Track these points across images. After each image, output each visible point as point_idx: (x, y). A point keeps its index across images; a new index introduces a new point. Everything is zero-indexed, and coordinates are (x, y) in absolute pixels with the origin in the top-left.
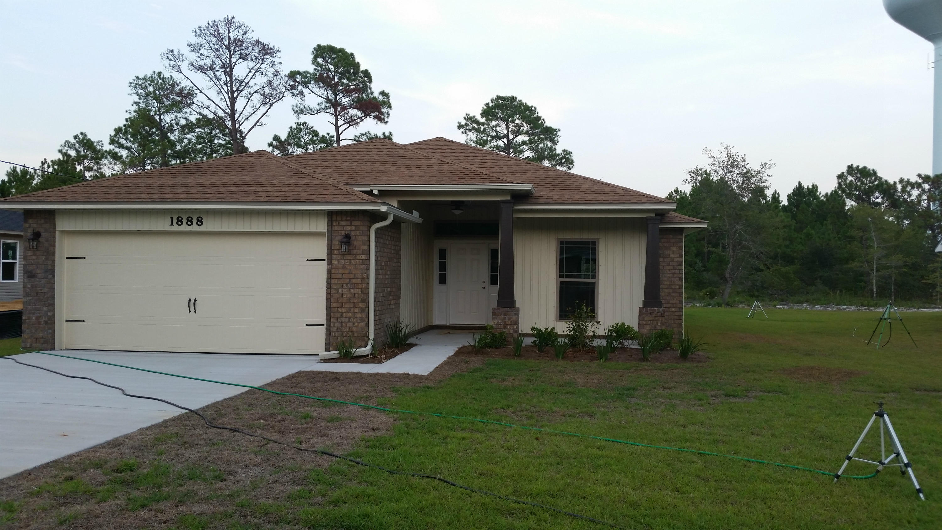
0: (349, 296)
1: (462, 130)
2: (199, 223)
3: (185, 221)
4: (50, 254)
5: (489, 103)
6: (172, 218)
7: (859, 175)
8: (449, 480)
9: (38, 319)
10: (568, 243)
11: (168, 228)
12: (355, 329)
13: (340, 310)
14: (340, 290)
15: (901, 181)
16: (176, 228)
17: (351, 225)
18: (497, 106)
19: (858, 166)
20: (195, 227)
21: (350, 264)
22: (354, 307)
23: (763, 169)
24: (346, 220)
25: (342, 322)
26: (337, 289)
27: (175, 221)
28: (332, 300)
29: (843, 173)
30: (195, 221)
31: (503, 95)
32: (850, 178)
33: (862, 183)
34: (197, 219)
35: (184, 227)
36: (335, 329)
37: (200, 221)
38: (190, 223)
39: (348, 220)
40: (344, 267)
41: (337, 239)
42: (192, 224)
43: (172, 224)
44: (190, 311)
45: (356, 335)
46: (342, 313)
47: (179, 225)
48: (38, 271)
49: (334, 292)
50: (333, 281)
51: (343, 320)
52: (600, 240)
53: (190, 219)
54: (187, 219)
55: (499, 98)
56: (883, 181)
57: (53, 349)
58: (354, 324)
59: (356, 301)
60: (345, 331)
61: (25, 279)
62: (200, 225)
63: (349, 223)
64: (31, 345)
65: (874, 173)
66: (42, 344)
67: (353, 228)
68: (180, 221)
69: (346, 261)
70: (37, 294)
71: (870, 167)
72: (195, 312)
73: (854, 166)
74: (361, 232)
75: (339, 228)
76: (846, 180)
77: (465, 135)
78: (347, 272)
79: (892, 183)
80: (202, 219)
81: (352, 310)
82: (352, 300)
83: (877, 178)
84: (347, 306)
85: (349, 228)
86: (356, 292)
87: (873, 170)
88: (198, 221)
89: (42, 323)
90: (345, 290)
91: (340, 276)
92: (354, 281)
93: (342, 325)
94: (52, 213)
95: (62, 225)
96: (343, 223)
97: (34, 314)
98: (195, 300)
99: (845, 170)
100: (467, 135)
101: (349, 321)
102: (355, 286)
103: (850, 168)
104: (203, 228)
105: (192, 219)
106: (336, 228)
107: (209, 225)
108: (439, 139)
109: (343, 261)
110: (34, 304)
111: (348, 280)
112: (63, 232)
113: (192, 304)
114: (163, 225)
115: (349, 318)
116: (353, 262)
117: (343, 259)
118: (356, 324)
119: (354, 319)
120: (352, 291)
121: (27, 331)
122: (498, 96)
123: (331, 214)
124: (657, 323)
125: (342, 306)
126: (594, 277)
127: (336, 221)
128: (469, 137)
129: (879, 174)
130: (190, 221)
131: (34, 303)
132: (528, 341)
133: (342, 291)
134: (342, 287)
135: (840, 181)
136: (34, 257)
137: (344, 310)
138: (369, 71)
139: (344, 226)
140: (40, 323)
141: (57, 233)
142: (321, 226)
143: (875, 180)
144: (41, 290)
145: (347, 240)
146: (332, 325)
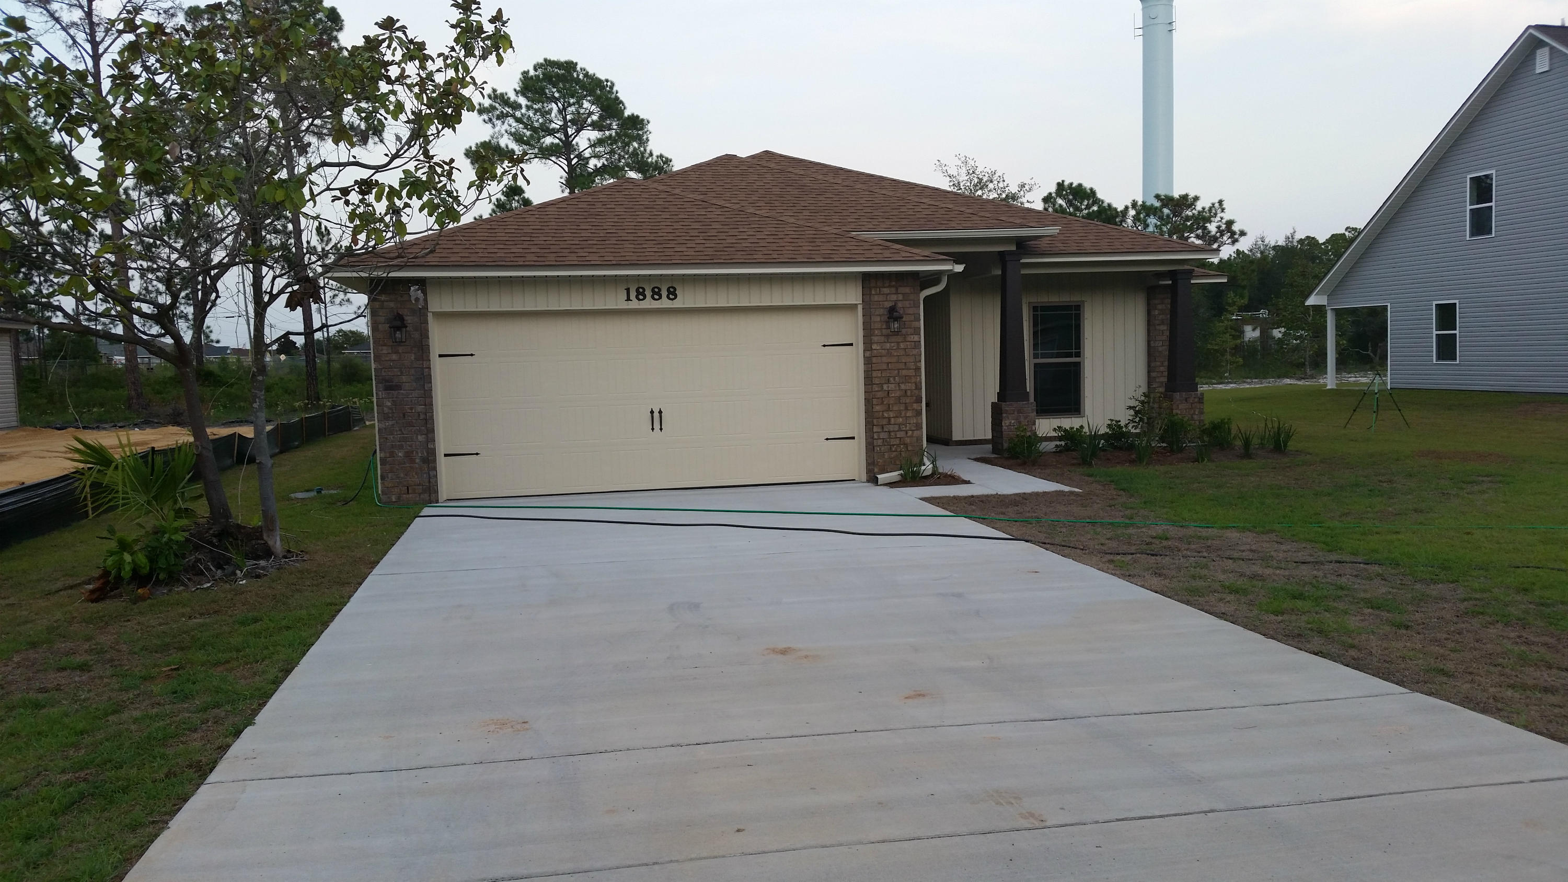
0: (898, 394)
2: (671, 296)
3: (648, 293)
4: (422, 349)
5: (528, 71)
6: (628, 290)
7: (1071, 197)
9: (408, 455)
11: (624, 305)
12: (908, 440)
13: (886, 415)
14: (885, 387)
15: (1134, 204)
16: (634, 304)
17: (897, 293)
19: (1071, 184)
20: (665, 303)
21: (898, 348)
22: (906, 409)
23: (1022, 193)
24: (890, 286)
25: (889, 432)
26: (881, 385)
27: (633, 295)
28: (875, 401)
29: (1050, 194)
30: (664, 293)
31: (554, 58)
32: (1060, 201)
33: (1077, 209)
34: (668, 290)
35: (648, 303)
36: (880, 442)
37: (672, 294)
38: (656, 297)
39: (893, 286)
40: (889, 353)
41: (877, 313)
42: (660, 298)
43: (628, 299)
44: (653, 429)
45: (910, 448)
46: (889, 418)
47: (639, 300)
48: (404, 378)
49: (877, 389)
50: (874, 374)
51: (891, 428)
52: (1086, 304)
53: (656, 290)
54: (653, 290)
55: (548, 63)
56: (1105, 204)
57: (437, 502)
58: (907, 433)
59: (908, 401)
60: (895, 443)
61: (380, 393)
62: (672, 299)
63: (893, 290)
64: (399, 498)
65: (1093, 192)
66: (420, 494)
67: (900, 297)
68: (640, 295)
69: (893, 345)
70: (404, 415)
71: (1087, 185)
72: (661, 429)
73: (1066, 183)
74: (912, 302)
75: (881, 298)
76: (1054, 204)
77: (490, 125)
78: (894, 360)
79: (1120, 208)
80: (675, 289)
81: (903, 414)
82: (903, 400)
83: (1097, 201)
84: (896, 408)
85: (894, 297)
86: (908, 388)
87: (1091, 189)
88: (669, 292)
89: (417, 461)
90: (892, 386)
91: (885, 367)
92: (904, 372)
93: (890, 435)
94: (421, 283)
95: (438, 303)
96: (886, 291)
97: (401, 447)
98: (660, 412)
99: (1053, 189)
100: (494, 126)
101: (900, 430)
102: (907, 379)
103: (1060, 186)
104: (677, 304)
105: (660, 290)
106: (876, 298)
107: (685, 299)
109: (888, 346)
110: (399, 432)
111: (896, 372)
112: (442, 316)
113: (656, 418)
114: (615, 300)
115: (899, 425)
116: (902, 346)
117: (888, 342)
118: (910, 433)
119: (906, 427)
120: (903, 387)
121: (390, 475)
122: (545, 60)
123: (866, 277)
125: (888, 410)
126: (1078, 355)
127: (876, 287)
128: (497, 129)
129: (1100, 195)
130: (656, 294)
131: (401, 430)
133: (888, 387)
134: (888, 382)
135: (1047, 205)
136: (394, 357)
137: (891, 414)
139: (887, 294)
140: (412, 461)
141: (430, 316)
142: (852, 295)
143: (1093, 204)
144: (411, 409)
145: (893, 314)
146: (876, 437)
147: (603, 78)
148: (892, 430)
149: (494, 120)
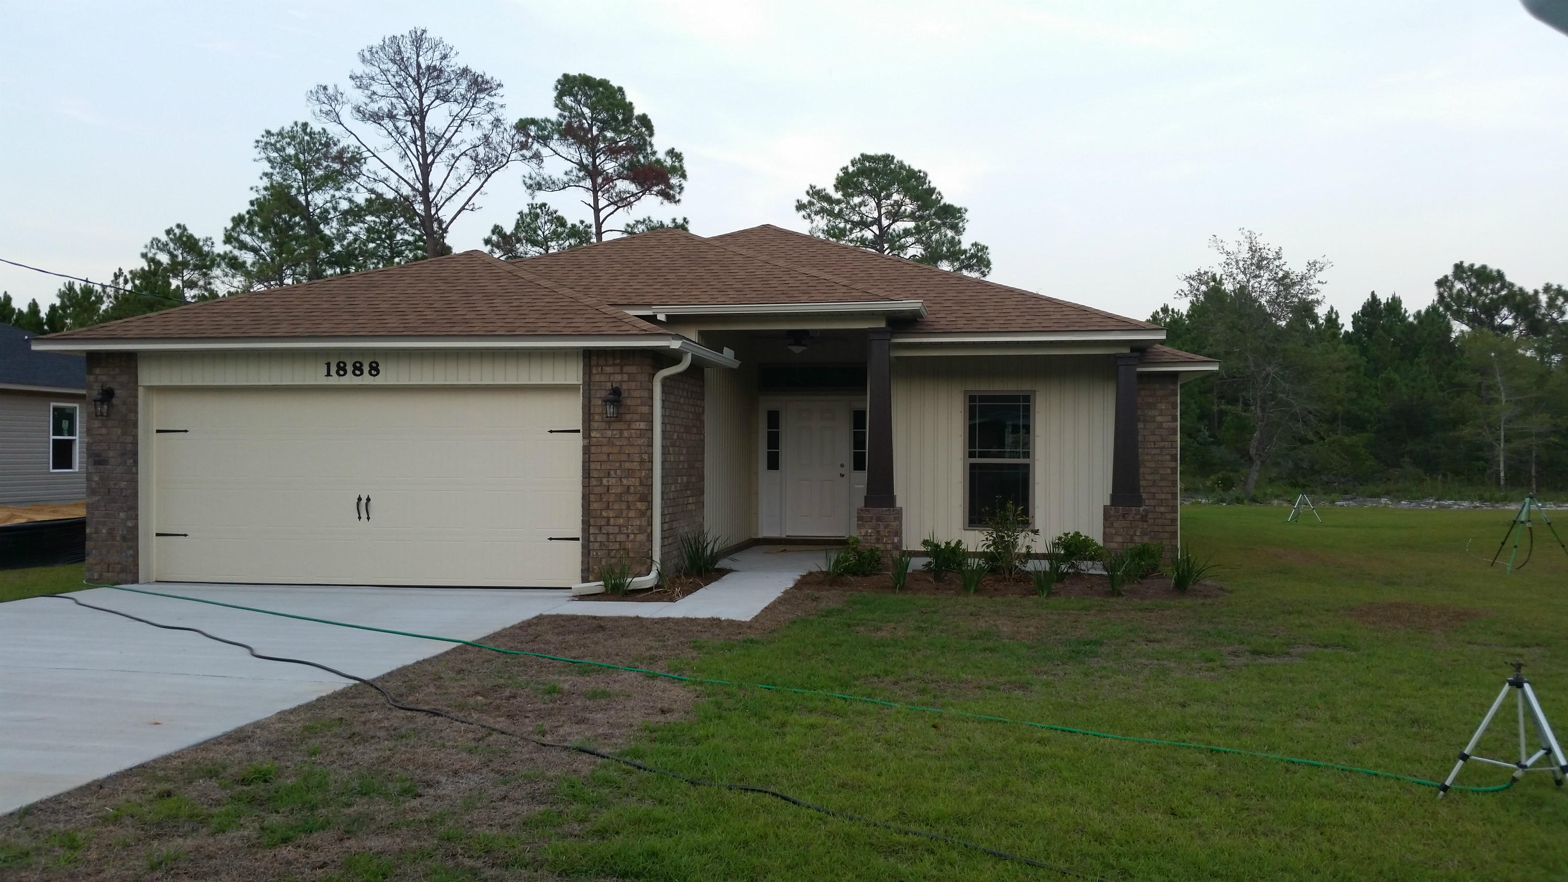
0: (619, 490)
1: (803, 213)
2: (374, 372)
3: (349, 368)
4: (130, 424)
5: (847, 167)
6: (328, 365)
7: (1474, 281)
8: (790, 794)
9: (111, 532)
10: (983, 398)
11: (323, 381)
12: (629, 545)
13: (604, 514)
14: (605, 481)
15: (1547, 289)
16: (335, 380)
17: (621, 373)
18: (862, 172)
19: (1472, 265)
20: (366, 379)
21: (621, 437)
22: (629, 508)
23: (1312, 272)
24: (614, 365)
25: (608, 534)
26: (600, 479)
27: (334, 369)
28: (592, 498)
29: (1446, 277)
30: (366, 369)
31: (871, 152)
32: (1458, 286)
33: (1480, 293)
34: (370, 365)
35: (349, 379)
36: (597, 546)
37: (375, 369)
38: (358, 372)
39: (616, 365)
40: (610, 443)
41: (598, 395)
42: (362, 373)
43: (329, 374)
44: (360, 518)
45: (631, 555)
46: (608, 518)
47: (340, 375)
48: (111, 454)
49: (595, 483)
50: (593, 466)
51: (611, 529)
52: (1037, 393)
53: (358, 365)
54: (354, 365)
55: (865, 157)
56: (1516, 289)
57: (136, 581)
58: (628, 536)
59: (630, 499)
60: (613, 548)
61: (90, 467)
62: (374, 376)
63: (618, 369)
64: (101, 575)
65: (1500, 276)
66: (119, 573)
67: (625, 377)
68: (341, 369)
69: (615, 432)
70: (109, 492)
71: (1493, 266)
72: (368, 518)
73: (1466, 264)
74: (639, 384)
75: (603, 378)
76: (1451, 288)
77: (808, 221)
78: (616, 450)
79: (1531, 292)
80: (378, 365)
81: (624, 514)
82: (625, 498)
83: (1505, 285)
84: (616, 506)
85: (618, 377)
86: (631, 483)
87: (1498, 271)
88: (372, 368)
89: (118, 538)
90: (613, 481)
91: (604, 458)
92: (627, 465)
93: (608, 538)
94: (131, 356)
95: (148, 376)
96: (609, 369)
97: (104, 524)
98: (368, 499)
99: (1449, 271)
100: (812, 221)
101: (620, 533)
102: (630, 473)
103: (1459, 268)
104: (379, 380)
105: (361, 364)
106: (597, 378)
107: (389, 375)
108: (766, 228)
109: (609, 433)
110: (104, 508)
111: (618, 464)
112: (151, 389)
113: (363, 506)
114: (315, 375)
115: (620, 526)
116: (626, 434)
117: (609, 429)
118: (632, 537)
119: (627, 529)
120: (625, 482)
121: (94, 551)
122: (862, 155)
123: (588, 354)
124: (1135, 531)
125: (608, 508)
126: (1027, 455)
127: (597, 366)
128: (815, 224)
129: (1509, 278)
130: (358, 369)
131: (105, 506)
132: (917, 564)
133: (608, 481)
134: (609, 475)
135: (1442, 289)
136: (104, 431)
137: (611, 514)
138: (649, 117)
139: (610, 374)
140: (114, 538)
141: (141, 390)
142: (573, 374)
143: (1502, 288)
144: (115, 484)
145: (616, 397)
146: (592, 539)
147: (916, 169)
148: (611, 532)
149: (813, 215)
